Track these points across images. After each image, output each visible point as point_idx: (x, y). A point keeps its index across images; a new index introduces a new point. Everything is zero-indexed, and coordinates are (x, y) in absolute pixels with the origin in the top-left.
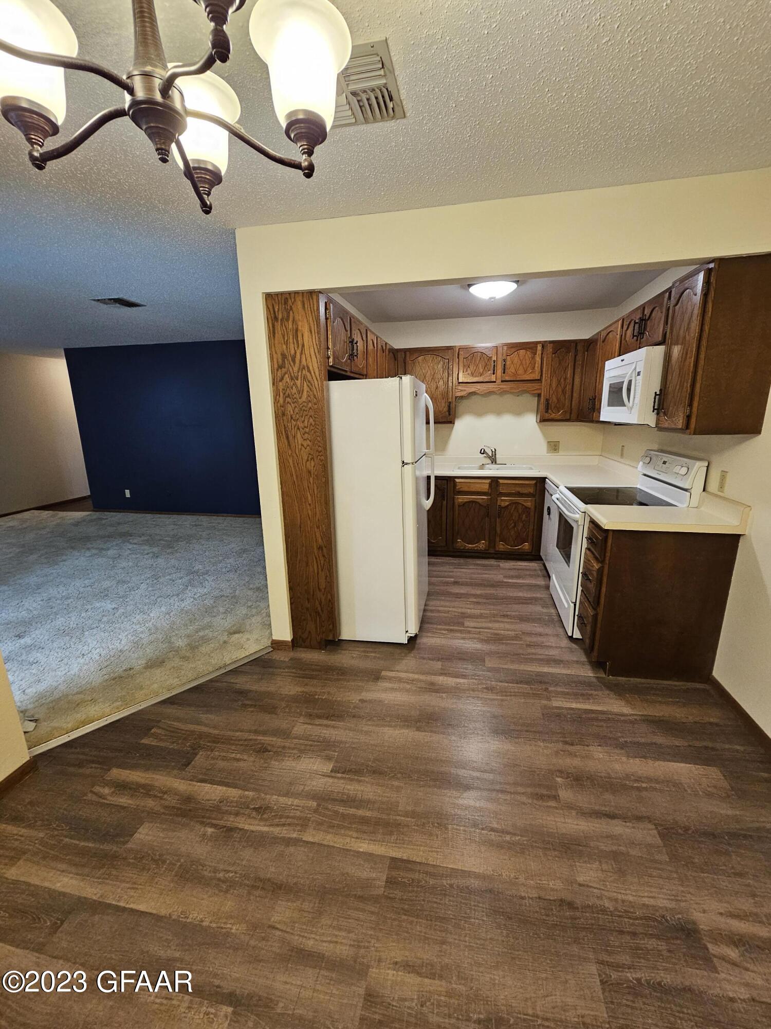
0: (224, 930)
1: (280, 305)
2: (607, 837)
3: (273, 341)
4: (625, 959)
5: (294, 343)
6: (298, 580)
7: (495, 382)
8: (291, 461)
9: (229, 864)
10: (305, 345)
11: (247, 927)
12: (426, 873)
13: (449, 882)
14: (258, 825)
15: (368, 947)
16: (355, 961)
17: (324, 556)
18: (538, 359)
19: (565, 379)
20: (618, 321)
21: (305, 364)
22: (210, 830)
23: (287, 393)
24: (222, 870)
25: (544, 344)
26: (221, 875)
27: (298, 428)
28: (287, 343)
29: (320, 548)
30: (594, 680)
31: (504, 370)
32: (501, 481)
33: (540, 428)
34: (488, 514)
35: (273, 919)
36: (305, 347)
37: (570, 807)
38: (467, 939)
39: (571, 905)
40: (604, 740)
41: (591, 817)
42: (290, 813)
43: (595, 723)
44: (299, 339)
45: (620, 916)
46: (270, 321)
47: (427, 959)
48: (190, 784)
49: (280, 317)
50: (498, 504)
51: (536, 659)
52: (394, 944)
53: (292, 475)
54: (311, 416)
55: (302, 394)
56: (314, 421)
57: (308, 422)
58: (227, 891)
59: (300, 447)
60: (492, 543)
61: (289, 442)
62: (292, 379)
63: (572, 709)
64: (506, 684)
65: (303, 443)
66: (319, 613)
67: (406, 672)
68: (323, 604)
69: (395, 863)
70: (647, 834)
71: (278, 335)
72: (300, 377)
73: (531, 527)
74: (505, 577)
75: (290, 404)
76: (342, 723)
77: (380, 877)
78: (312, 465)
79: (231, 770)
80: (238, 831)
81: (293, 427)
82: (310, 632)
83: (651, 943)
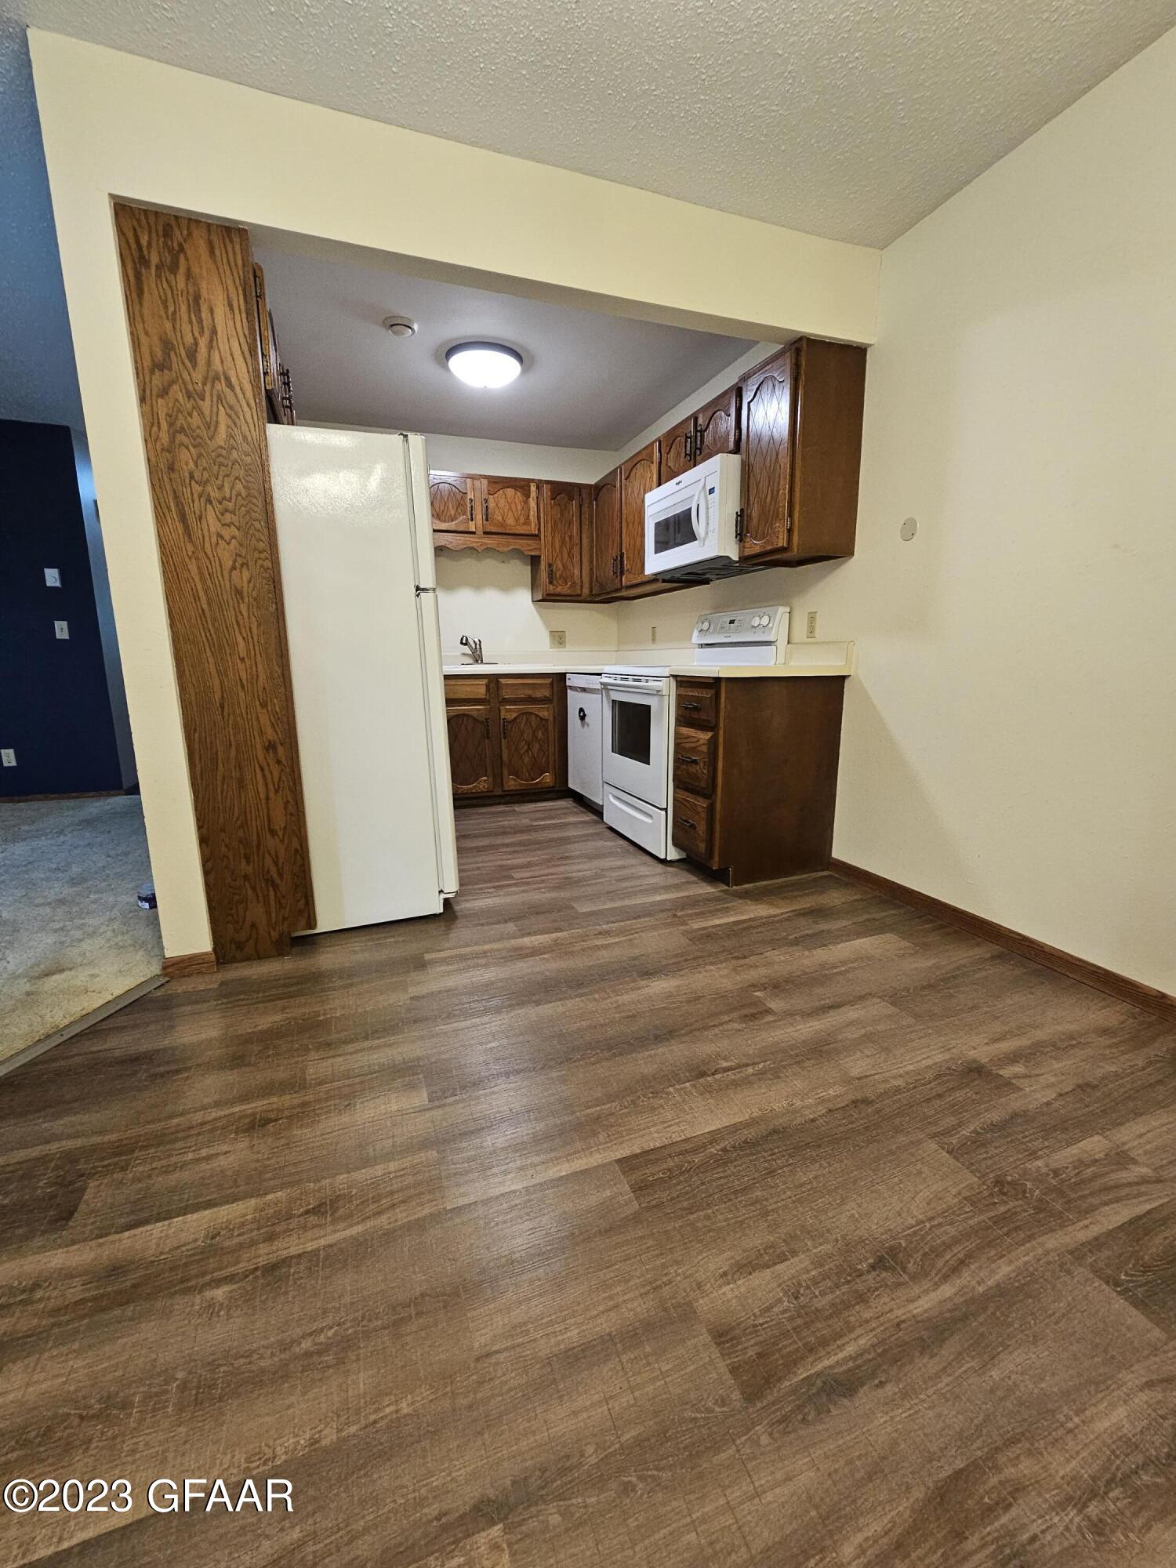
0: (382, 1423)
1: (154, 235)
2: (847, 1025)
3: (137, 307)
4: (951, 1121)
5: (191, 322)
6: (221, 820)
7: (474, 533)
8: (193, 568)
9: (313, 1319)
10: (219, 329)
11: (432, 1387)
12: (681, 1153)
13: (718, 1148)
14: (335, 1231)
15: (670, 1282)
16: (665, 1310)
17: (279, 762)
18: (533, 504)
19: (571, 537)
20: (652, 444)
21: (220, 369)
22: (219, 1293)
23: (178, 424)
24: (303, 1337)
25: (540, 484)
26: (306, 1345)
27: (210, 502)
28: (173, 318)
29: (271, 747)
30: (721, 894)
31: (487, 515)
32: (503, 681)
33: (538, 612)
34: (488, 734)
35: (476, 1345)
36: (219, 333)
37: (790, 1014)
38: (789, 1193)
39: (866, 1101)
40: (775, 943)
41: (817, 1015)
42: (392, 1185)
43: (754, 931)
44: (204, 315)
45: (915, 1088)
46: (129, 265)
47: (761, 1244)
48: (100, 1245)
49: (154, 259)
50: (502, 717)
51: (640, 891)
52: (705, 1255)
53: (196, 597)
54: (237, 478)
55: (216, 430)
56: (245, 487)
57: (232, 489)
58: (341, 1362)
59: (214, 539)
60: (498, 778)
61: (186, 527)
62: (189, 396)
63: (719, 925)
64: (622, 924)
65: (223, 533)
66: (273, 882)
67: (464, 947)
68: (281, 861)
69: (627, 1164)
70: (878, 1008)
71: (151, 297)
72: (208, 395)
73: (551, 749)
74: (532, 820)
75: (187, 448)
76: (400, 1036)
77: (621, 1189)
78: (245, 579)
79: (202, 1178)
80: (294, 1261)
81: (196, 496)
82: (253, 925)
83: (959, 1095)
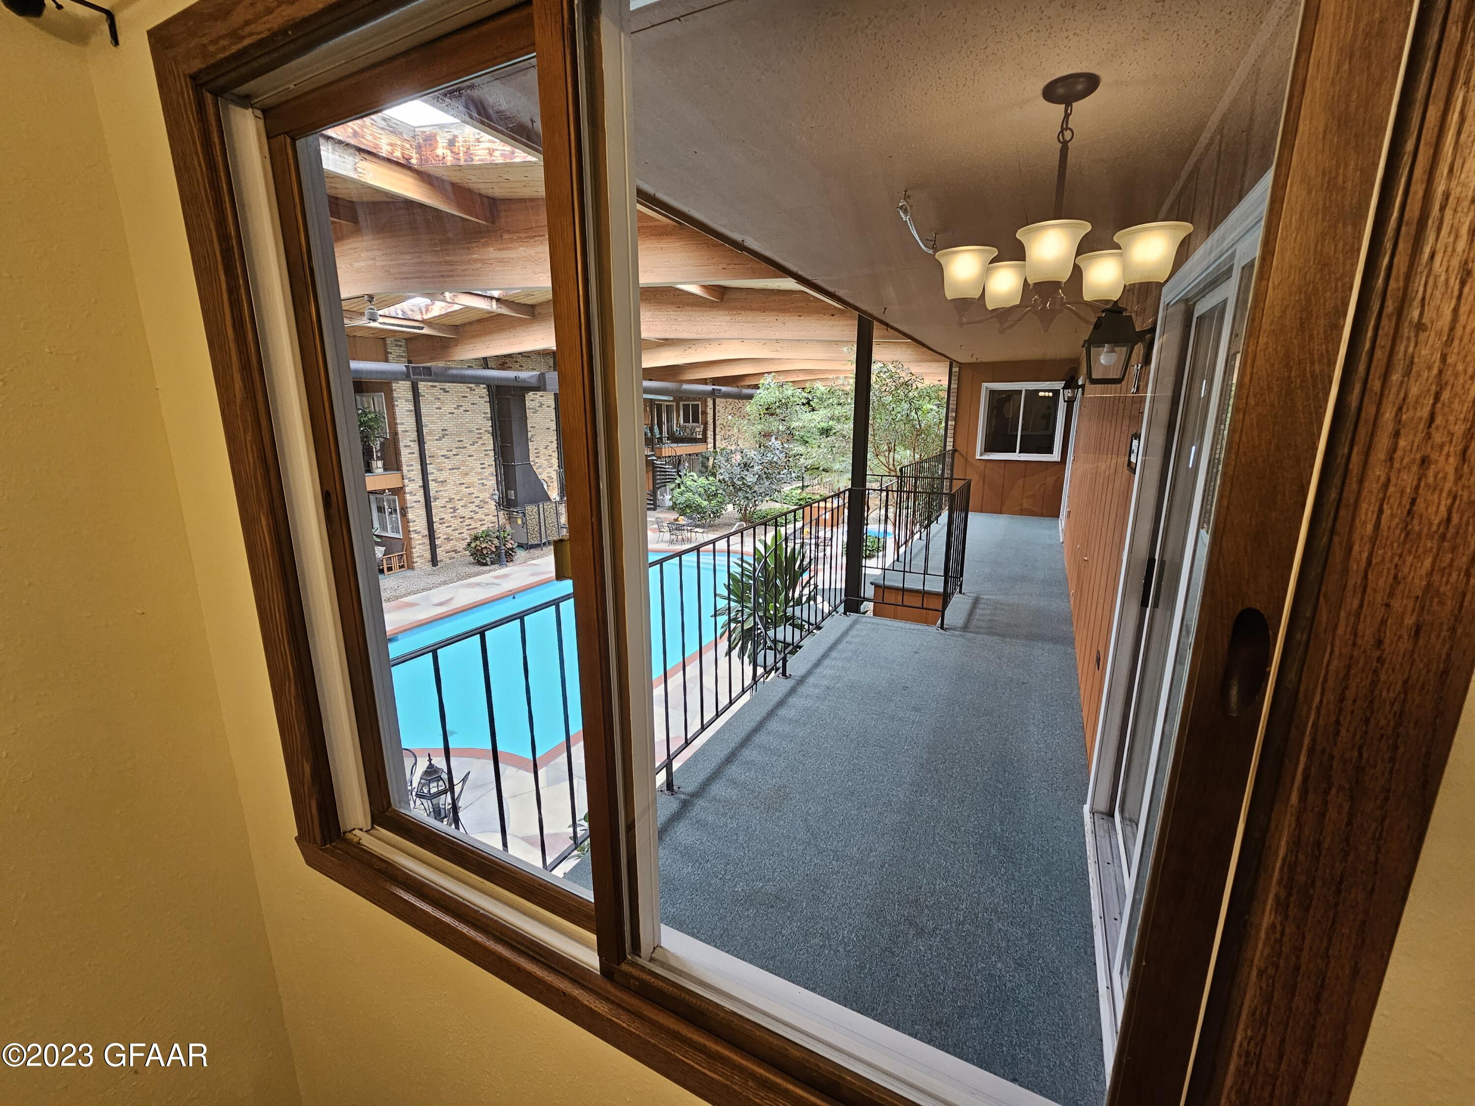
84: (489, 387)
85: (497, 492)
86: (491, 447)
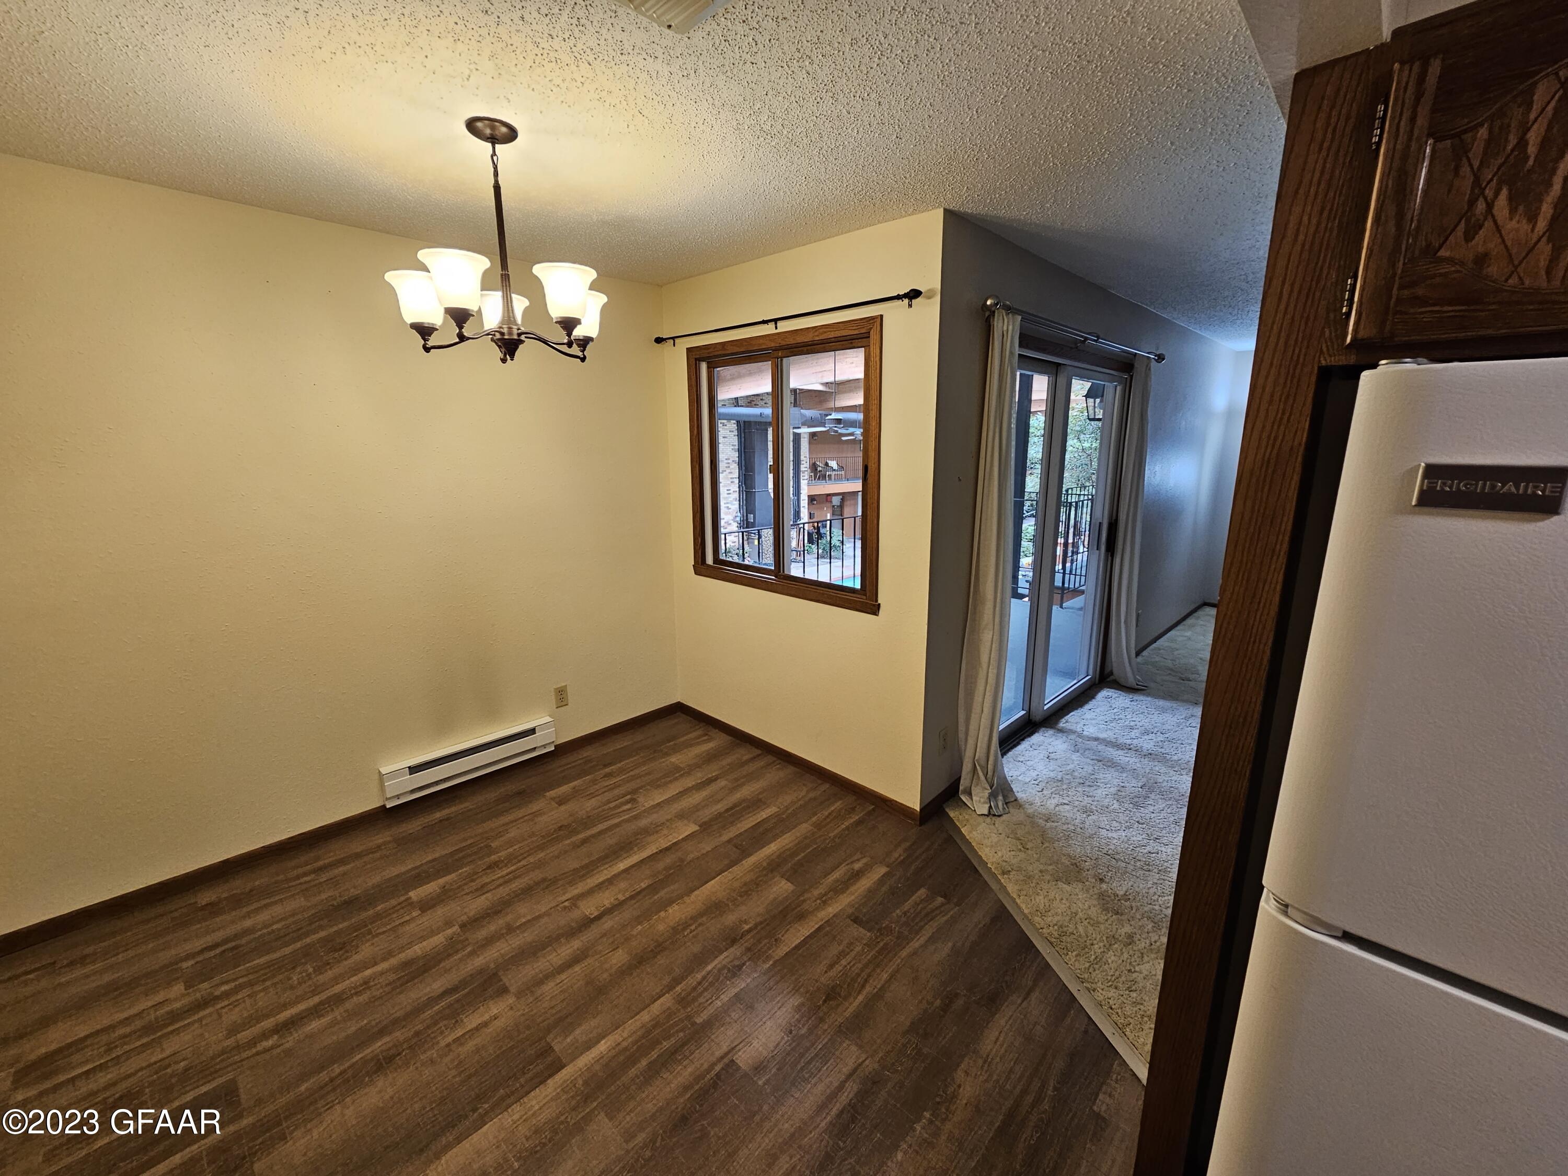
12: (514, 1093)
13: (481, 1111)
14: (719, 963)
16: (531, 992)
77: (562, 1044)
79: (819, 956)
84: (738, 422)
85: (739, 514)
86: (737, 475)
